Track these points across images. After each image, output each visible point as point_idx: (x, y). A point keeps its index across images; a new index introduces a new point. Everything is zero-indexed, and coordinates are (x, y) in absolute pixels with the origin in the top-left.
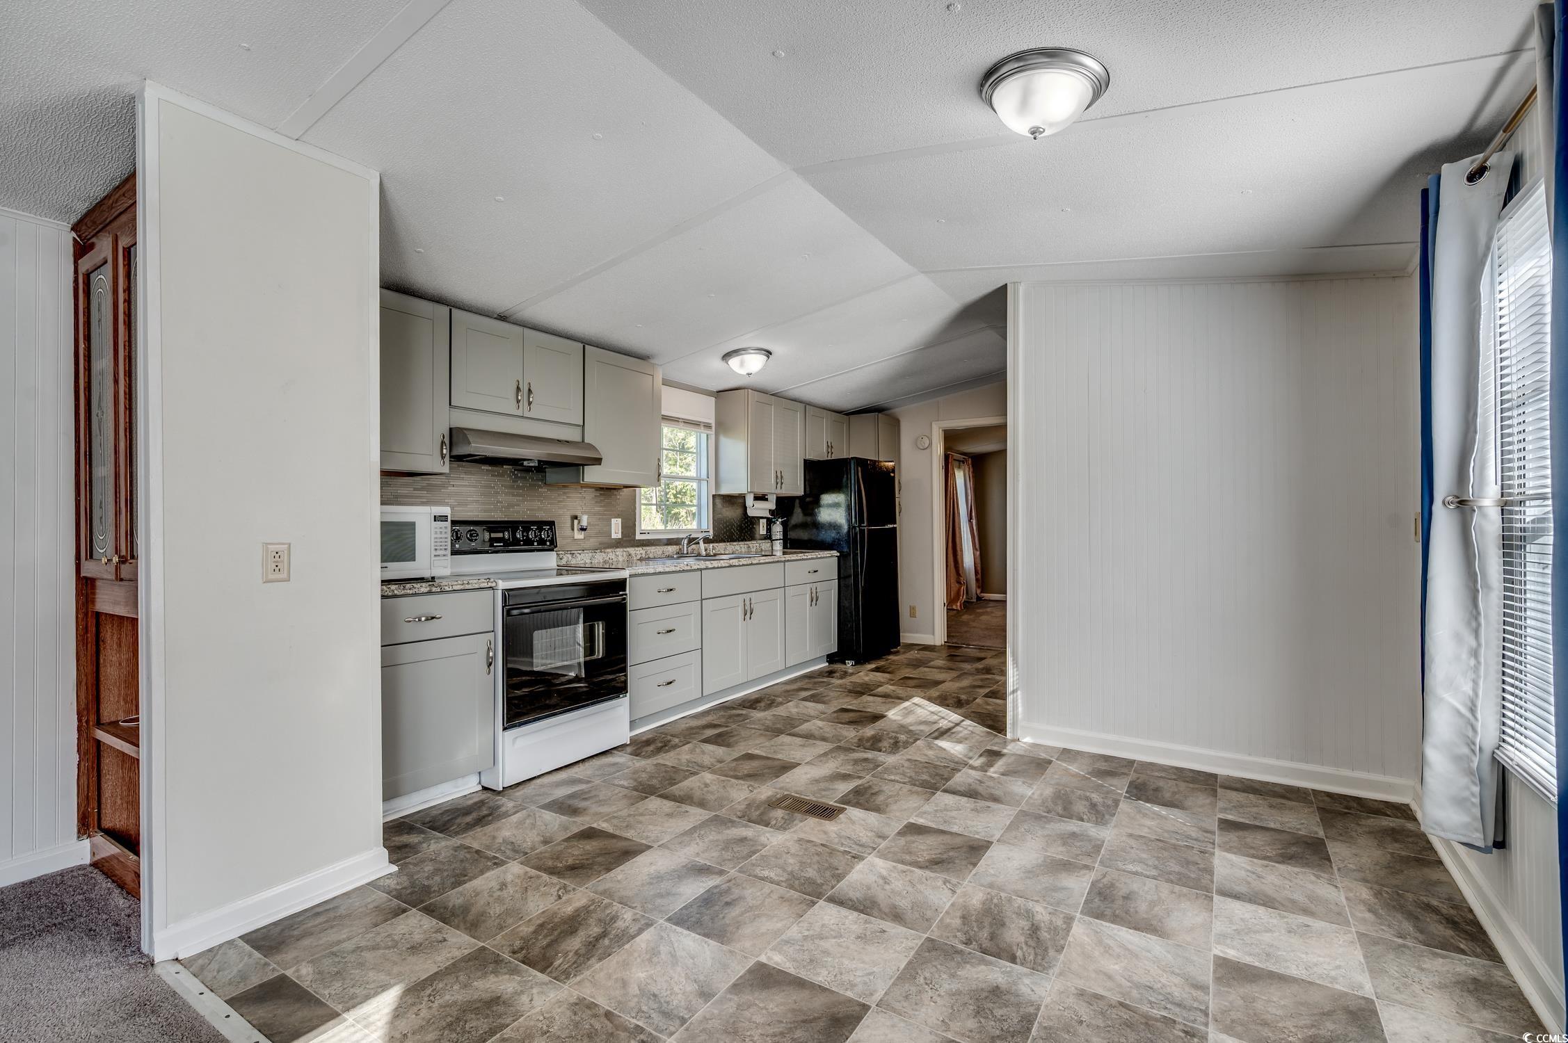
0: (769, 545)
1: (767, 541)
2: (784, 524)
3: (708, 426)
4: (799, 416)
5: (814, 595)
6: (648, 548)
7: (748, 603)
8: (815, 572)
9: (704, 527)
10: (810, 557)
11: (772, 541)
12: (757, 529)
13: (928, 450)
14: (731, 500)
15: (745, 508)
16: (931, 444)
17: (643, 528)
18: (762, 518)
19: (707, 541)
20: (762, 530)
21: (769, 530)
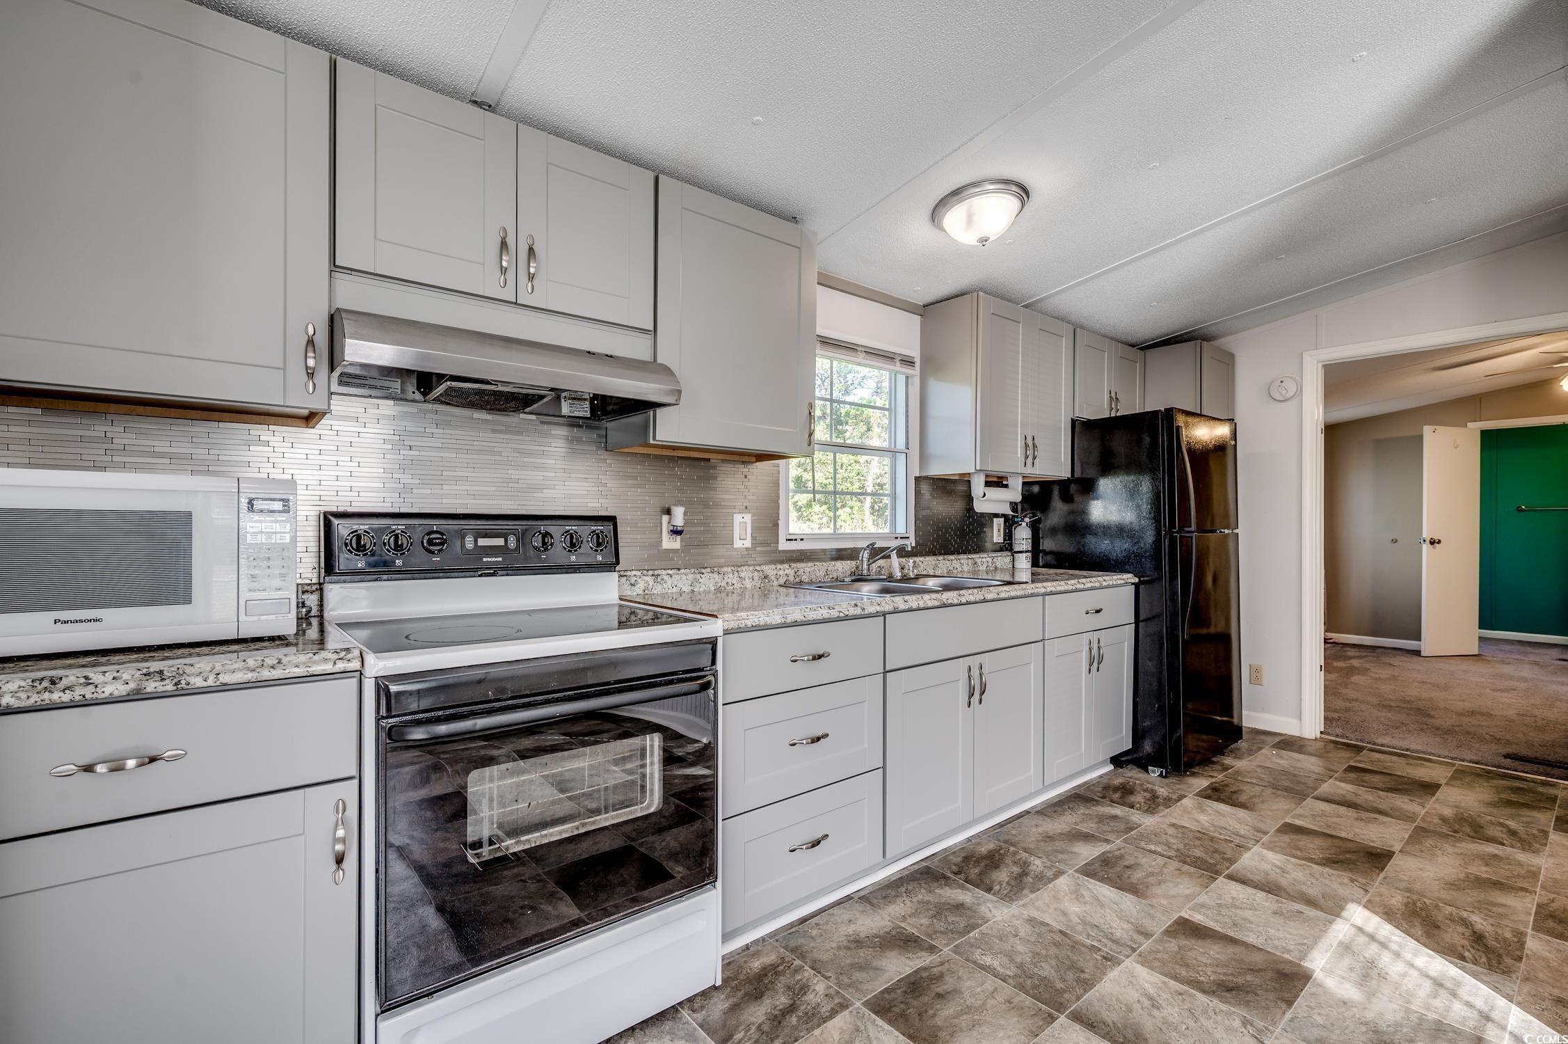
0: (1008, 559)
1: (1005, 553)
2: (1034, 527)
3: (908, 362)
4: (1065, 344)
5: (1095, 651)
6: (799, 565)
7: (975, 673)
8: (1098, 611)
9: (901, 529)
10: (1089, 585)
11: (1013, 553)
12: (989, 535)
13: (1294, 402)
14: (944, 486)
15: (970, 499)
16: (1299, 391)
17: (791, 531)
18: (997, 516)
19: (902, 552)
20: (996, 534)
21: (1009, 536)
